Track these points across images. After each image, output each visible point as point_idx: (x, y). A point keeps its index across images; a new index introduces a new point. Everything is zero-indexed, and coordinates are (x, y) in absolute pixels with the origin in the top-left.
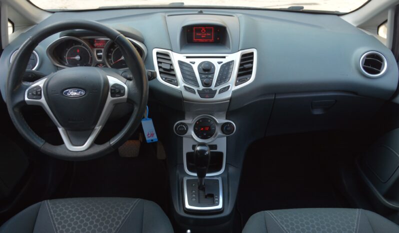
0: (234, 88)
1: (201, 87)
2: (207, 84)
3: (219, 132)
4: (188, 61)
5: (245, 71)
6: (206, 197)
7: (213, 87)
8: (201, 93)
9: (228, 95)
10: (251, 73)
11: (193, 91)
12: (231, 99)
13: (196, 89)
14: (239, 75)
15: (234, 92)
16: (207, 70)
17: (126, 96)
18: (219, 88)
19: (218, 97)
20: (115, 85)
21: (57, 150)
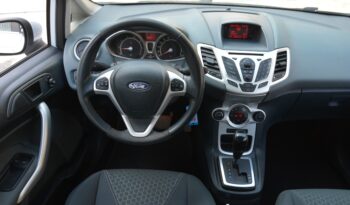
0: (271, 83)
1: (243, 82)
2: (248, 79)
3: (251, 119)
4: (230, 57)
5: (280, 69)
6: (240, 175)
7: (253, 82)
8: (243, 87)
9: (266, 89)
10: (285, 70)
11: (236, 85)
12: (268, 93)
13: (238, 83)
14: (275, 72)
15: (271, 87)
16: (248, 66)
17: (184, 91)
18: (258, 83)
19: (258, 91)
20: (175, 80)
21: (121, 135)
